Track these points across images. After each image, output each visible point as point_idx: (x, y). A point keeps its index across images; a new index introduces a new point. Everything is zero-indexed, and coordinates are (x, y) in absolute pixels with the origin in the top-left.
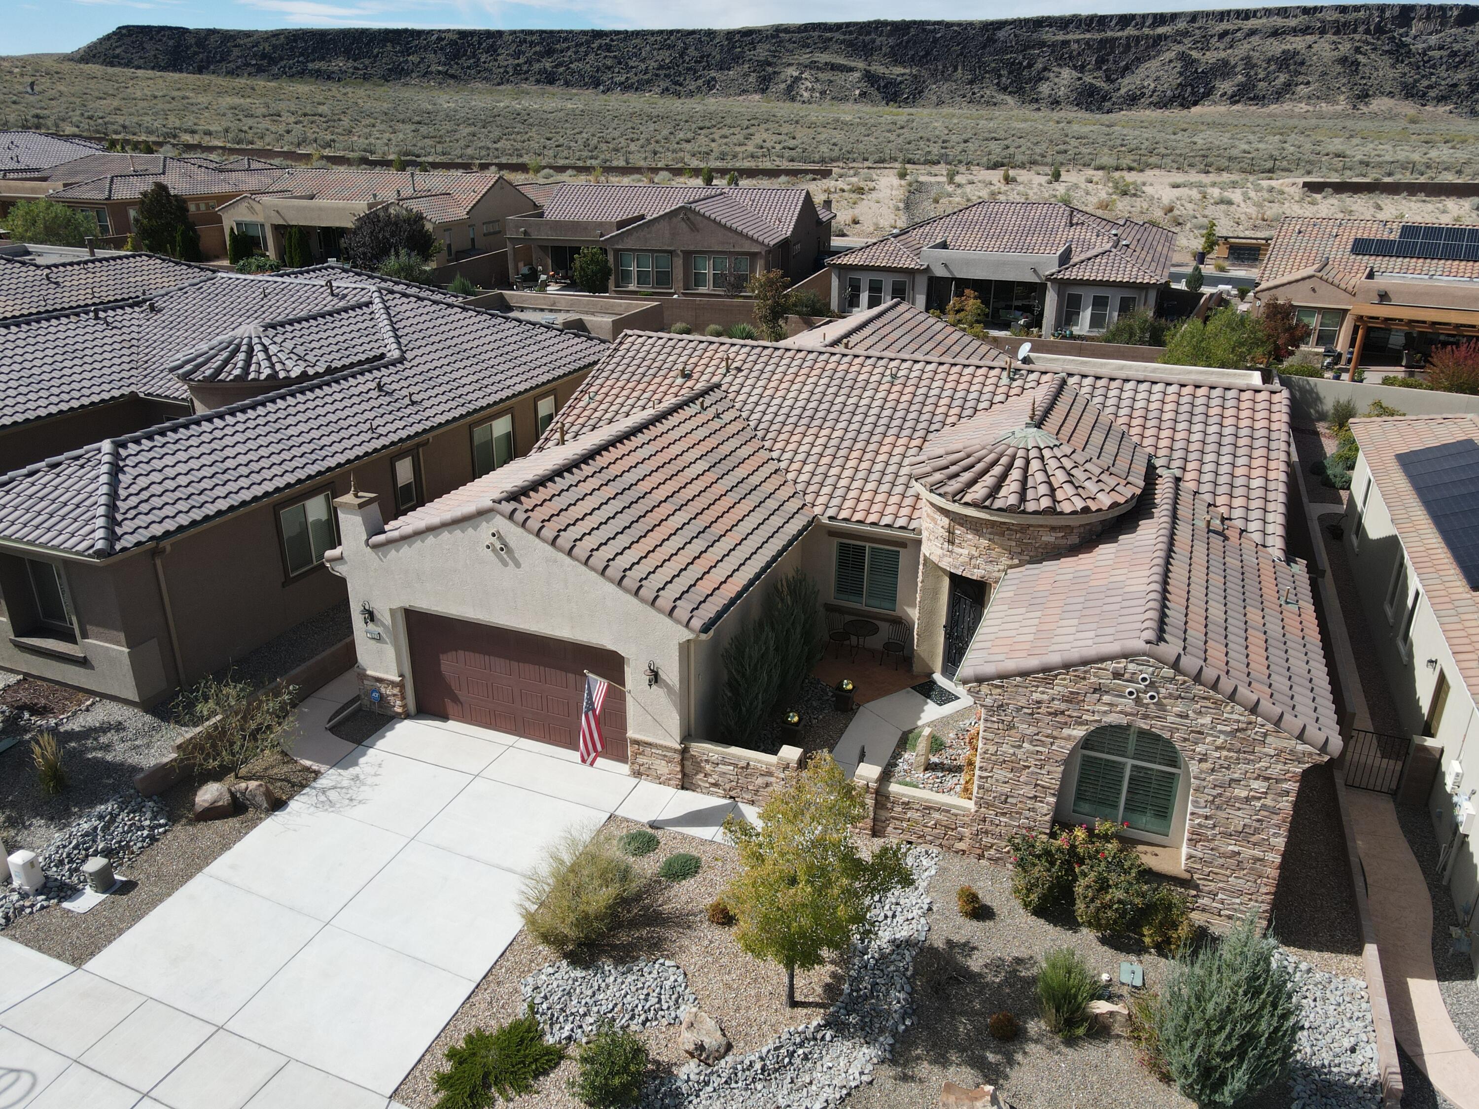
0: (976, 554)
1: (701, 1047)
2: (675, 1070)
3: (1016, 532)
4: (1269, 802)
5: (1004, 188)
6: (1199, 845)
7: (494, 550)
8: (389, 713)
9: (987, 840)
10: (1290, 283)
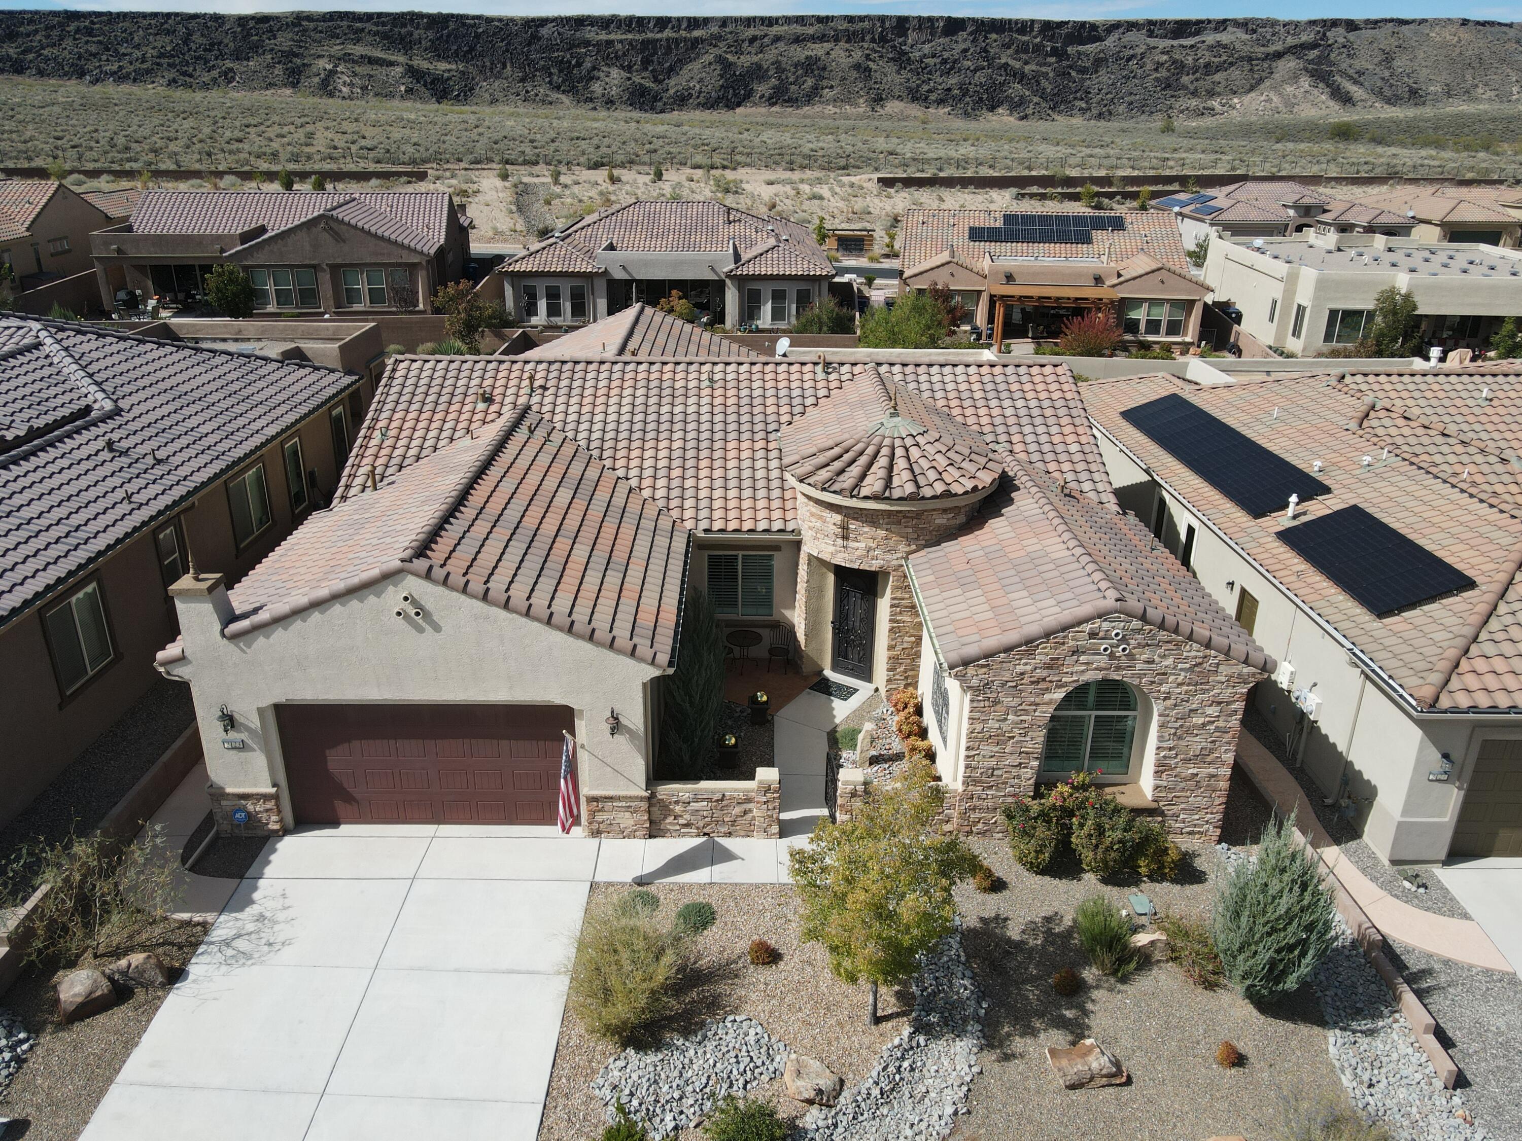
0: (874, 546)
1: (820, 1092)
2: (800, 1123)
3: (912, 518)
4: (1221, 724)
5: (611, 188)
6: (1164, 776)
7: (407, 617)
8: (259, 833)
9: (974, 816)
10: (932, 269)
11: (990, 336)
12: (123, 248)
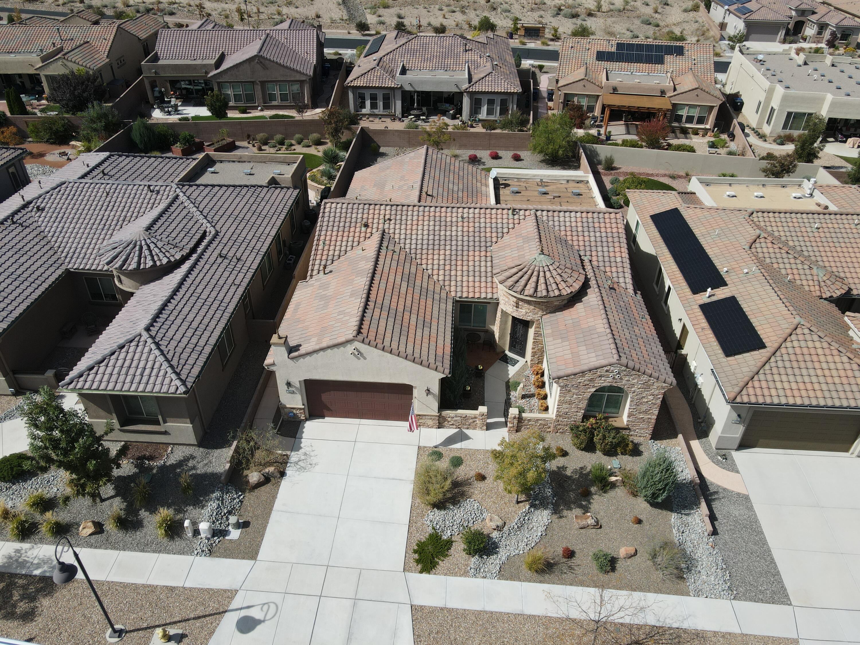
0: (529, 311)
3: (545, 303)
6: (631, 417)
7: (354, 355)
8: (297, 420)
9: (559, 427)
10: (574, 82)
11: (602, 121)
12: (158, 71)
